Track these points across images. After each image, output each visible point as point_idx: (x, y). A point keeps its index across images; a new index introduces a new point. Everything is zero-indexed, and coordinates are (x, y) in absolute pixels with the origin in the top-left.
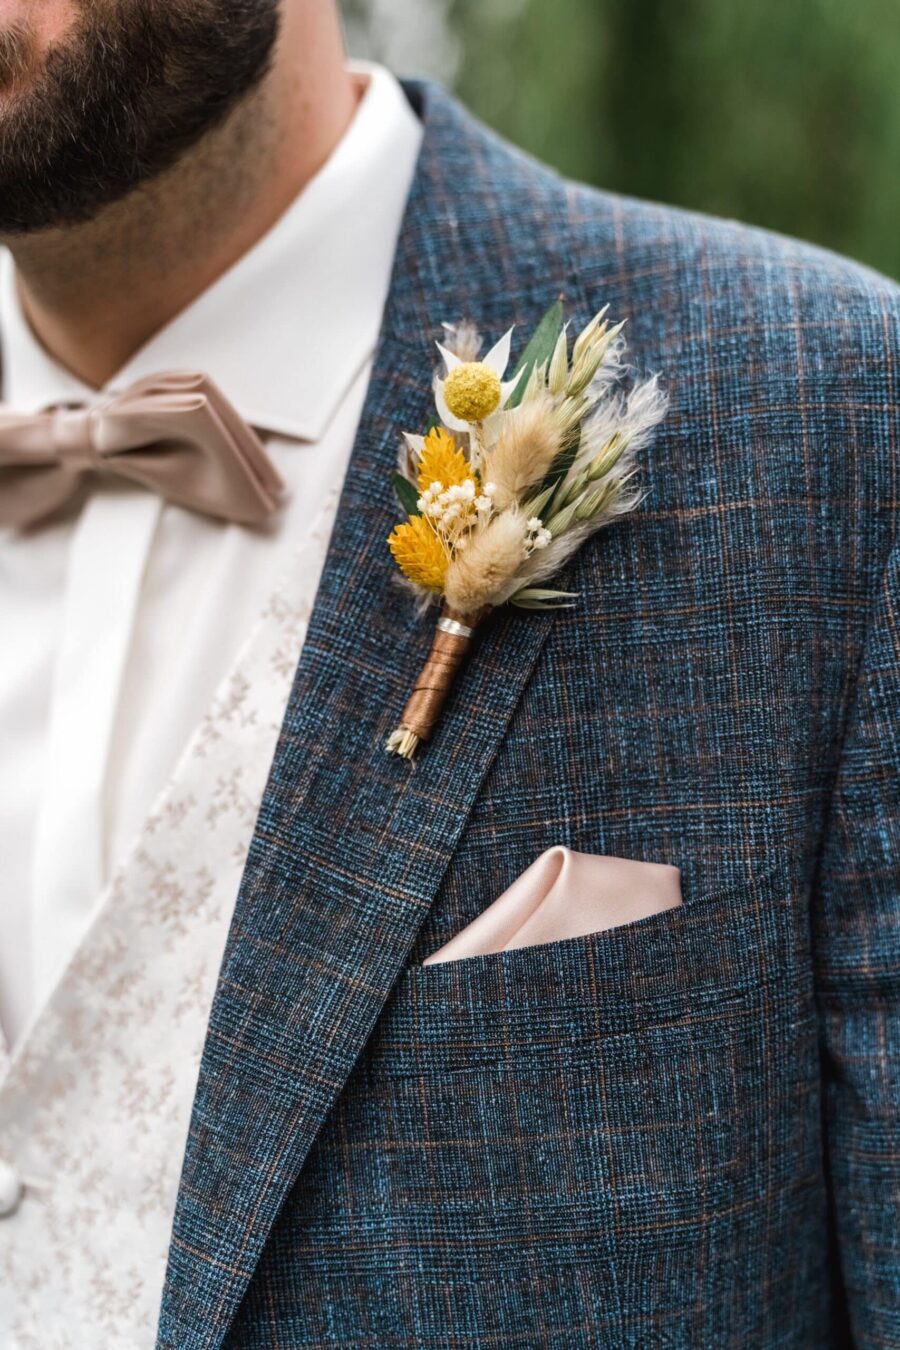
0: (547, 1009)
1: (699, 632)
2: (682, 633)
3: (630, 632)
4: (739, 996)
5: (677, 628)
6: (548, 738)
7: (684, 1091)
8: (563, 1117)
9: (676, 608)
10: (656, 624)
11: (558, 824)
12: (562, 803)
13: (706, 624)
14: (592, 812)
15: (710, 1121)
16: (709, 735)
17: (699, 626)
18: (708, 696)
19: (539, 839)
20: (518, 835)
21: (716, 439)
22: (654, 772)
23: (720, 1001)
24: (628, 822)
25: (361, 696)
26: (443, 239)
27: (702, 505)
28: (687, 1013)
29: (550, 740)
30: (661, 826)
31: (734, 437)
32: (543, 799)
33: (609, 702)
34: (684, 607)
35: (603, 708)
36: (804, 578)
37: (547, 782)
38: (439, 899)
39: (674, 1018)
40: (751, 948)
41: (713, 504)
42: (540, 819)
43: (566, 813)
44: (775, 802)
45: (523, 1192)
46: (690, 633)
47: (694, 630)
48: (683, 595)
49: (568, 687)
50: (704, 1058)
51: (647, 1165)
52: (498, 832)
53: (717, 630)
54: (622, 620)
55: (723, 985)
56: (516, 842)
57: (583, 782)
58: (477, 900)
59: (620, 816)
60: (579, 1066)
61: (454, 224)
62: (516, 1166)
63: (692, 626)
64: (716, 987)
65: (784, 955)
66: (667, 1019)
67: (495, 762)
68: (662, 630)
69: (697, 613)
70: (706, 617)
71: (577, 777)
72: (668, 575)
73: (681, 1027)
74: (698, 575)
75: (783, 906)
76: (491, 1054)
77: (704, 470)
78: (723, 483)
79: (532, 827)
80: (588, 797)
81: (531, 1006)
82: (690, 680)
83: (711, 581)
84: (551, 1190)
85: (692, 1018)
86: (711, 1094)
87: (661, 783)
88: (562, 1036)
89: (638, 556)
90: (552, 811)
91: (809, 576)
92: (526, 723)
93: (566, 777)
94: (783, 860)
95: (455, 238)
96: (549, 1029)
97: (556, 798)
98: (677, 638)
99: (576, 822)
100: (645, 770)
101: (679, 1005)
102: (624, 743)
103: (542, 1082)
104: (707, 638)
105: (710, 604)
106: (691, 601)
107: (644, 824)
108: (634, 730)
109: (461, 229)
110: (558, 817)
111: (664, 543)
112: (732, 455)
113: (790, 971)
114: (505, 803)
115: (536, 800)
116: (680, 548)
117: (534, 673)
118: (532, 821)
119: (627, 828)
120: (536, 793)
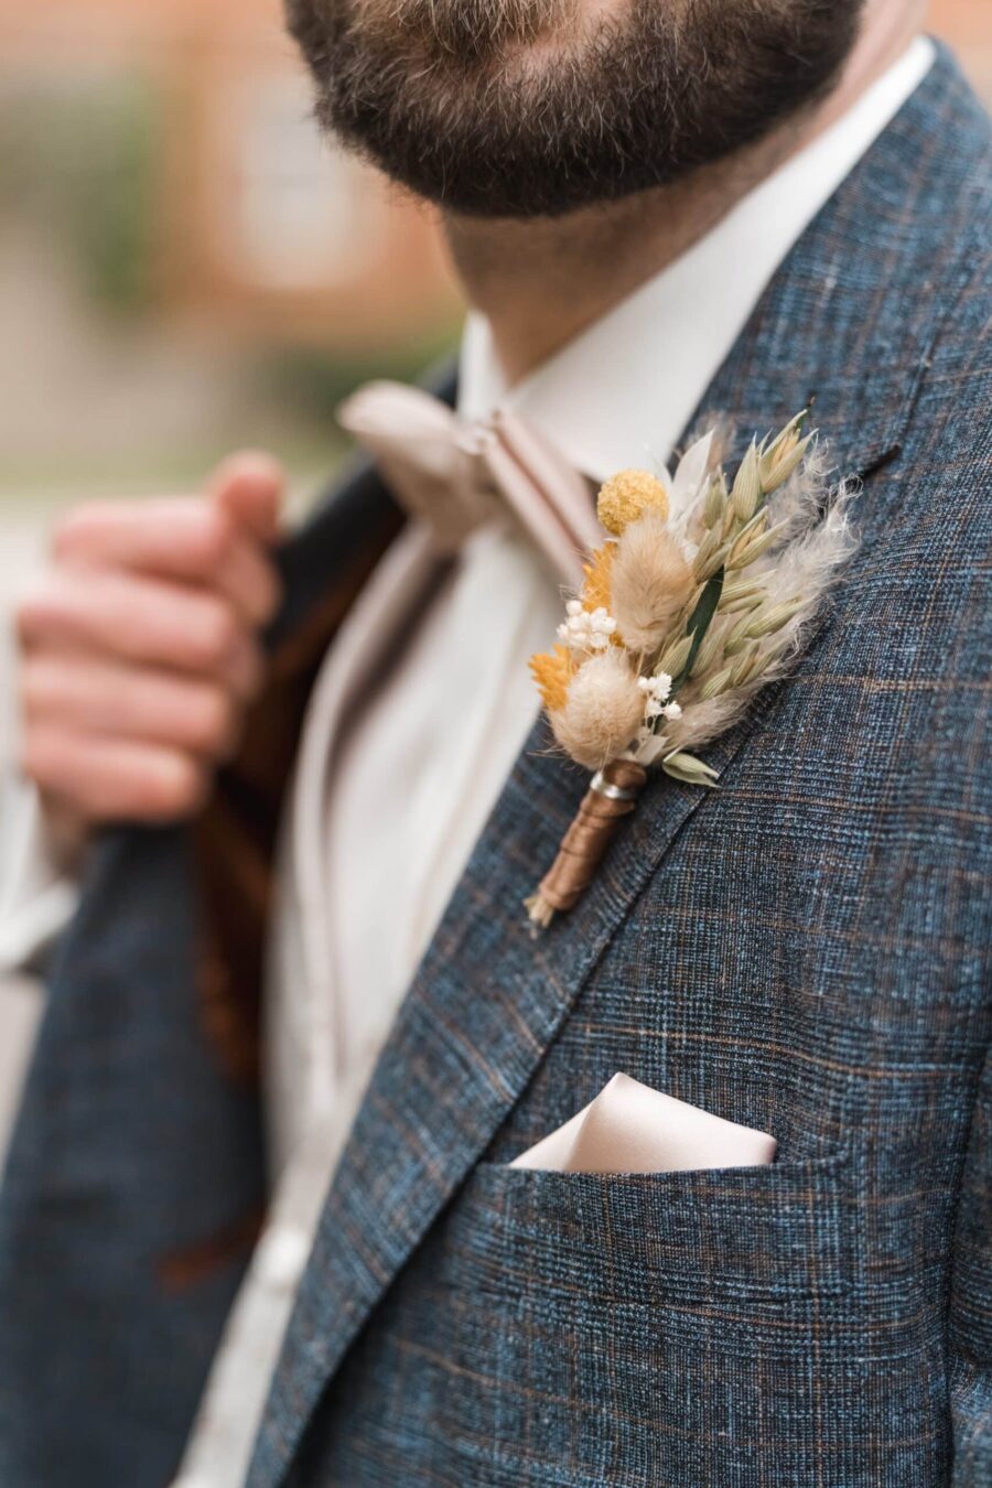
0: (568, 1250)
1: (842, 835)
2: (821, 832)
3: (771, 818)
4: (776, 1302)
5: (819, 824)
6: (660, 930)
7: (696, 1395)
8: (573, 1380)
9: (825, 798)
10: (799, 812)
11: (654, 1037)
12: (662, 1013)
13: (853, 827)
14: (694, 1032)
15: (720, 1441)
16: (817, 967)
17: (843, 827)
18: (828, 917)
19: (632, 1051)
20: (609, 1040)
21: (933, 596)
22: (771, 1000)
23: (749, 1300)
24: (733, 1054)
25: (535, 845)
26: (807, 300)
27: (892, 678)
28: (709, 1303)
29: (661, 934)
30: (768, 1069)
31: (951, 596)
32: (642, 1003)
33: (732, 901)
34: (835, 800)
35: (725, 907)
36: (955, 786)
37: (649, 982)
38: (525, 1095)
39: (694, 1304)
40: (796, 1246)
41: (904, 678)
42: (635, 1027)
43: (665, 1026)
44: (859, 1070)
45: (524, 1453)
46: (832, 834)
47: (836, 831)
48: (837, 785)
49: (692, 873)
50: (721, 1364)
51: (649, 1468)
52: (593, 1031)
53: (862, 838)
54: (766, 801)
55: (754, 1282)
56: (608, 1048)
57: (689, 993)
58: (560, 1106)
59: (724, 1045)
60: (591, 1328)
61: (830, 283)
62: (523, 1421)
63: (835, 826)
64: (747, 1281)
65: (852, 1268)
66: (683, 1302)
67: (608, 948)
68: (803, 821)
69: (846, 810)
70: (855, 819)
71: (682, 987)
72: (830, 755)
73: (699, 1316)
74: (861, 763)
75: (853, 1208)
76: (516, 1285)
77: (909, 632)
78: (922, 653)
79: (626, 1034)
80: (691, 1012)
81: (553, 1241)
82: (815, 892)
83: (873, 775)
84: (553, 1461)
85: (713, 1310)
86: (726, 1409)
87: (774, 1015)
88: (579, 1287)
89: (805, 726)
90: (649, 1020)
91: (963, 783)
92: (646, 909)
93: (670, 981)
94: (859, 1148)
95: (822, 304)
96: (567, 1274)
97: (656, 1005)
98: (815, 837)
99: (674, 1039)
100: (761, 994)
101: (699, 1289)
102: (743, 955)
103: (556, 1334)
104: (849, 845)
105: (864, 804)
106: (844, 793)
107: (750, 1062)
108: (757, 941)
109: (836, 294)
110: (654, 1029)
111: (838, 714)
112: (942, 619)
113: (859, 1290)
114: (604, 998)
115: (634, 1002)
116: (853, 724)
117: (670, 849)
118: (626, 1026)
119: (732, 1062)
120: (635, 994)
